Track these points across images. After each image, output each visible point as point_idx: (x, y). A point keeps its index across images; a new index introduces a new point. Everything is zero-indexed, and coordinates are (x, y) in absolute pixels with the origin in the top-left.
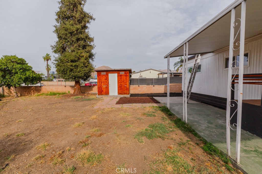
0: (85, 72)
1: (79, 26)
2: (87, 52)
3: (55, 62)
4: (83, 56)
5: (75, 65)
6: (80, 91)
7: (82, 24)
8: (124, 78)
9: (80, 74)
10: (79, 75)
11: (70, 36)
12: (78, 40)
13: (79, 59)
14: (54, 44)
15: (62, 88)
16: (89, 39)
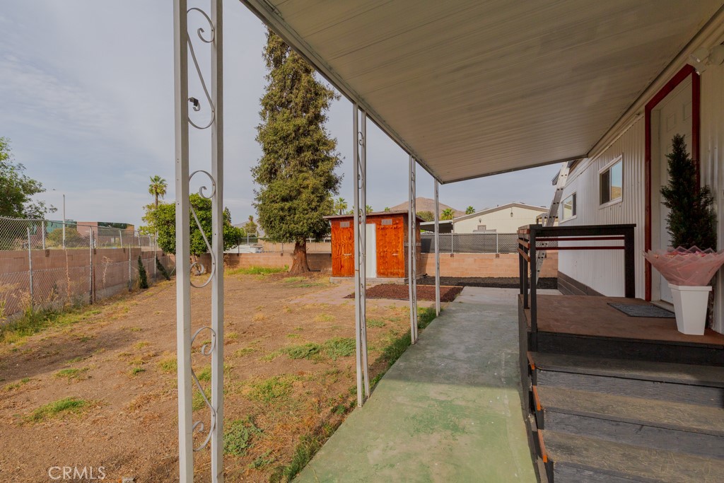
0: (309, 221)
1: (302, 121)
2: (321, 176)
3: (257, 202)
4: (307, 187)
5: (289, 208)
6: (303, 265)
7: (309, 115)
8: (391, 234)
9: (299, 228)
10: (297, 228)
11: (282, 145)
12: (299, 150)
13: (299, 193)
14: (257, 164)
15: (276, 258)
16: (325, 144)
